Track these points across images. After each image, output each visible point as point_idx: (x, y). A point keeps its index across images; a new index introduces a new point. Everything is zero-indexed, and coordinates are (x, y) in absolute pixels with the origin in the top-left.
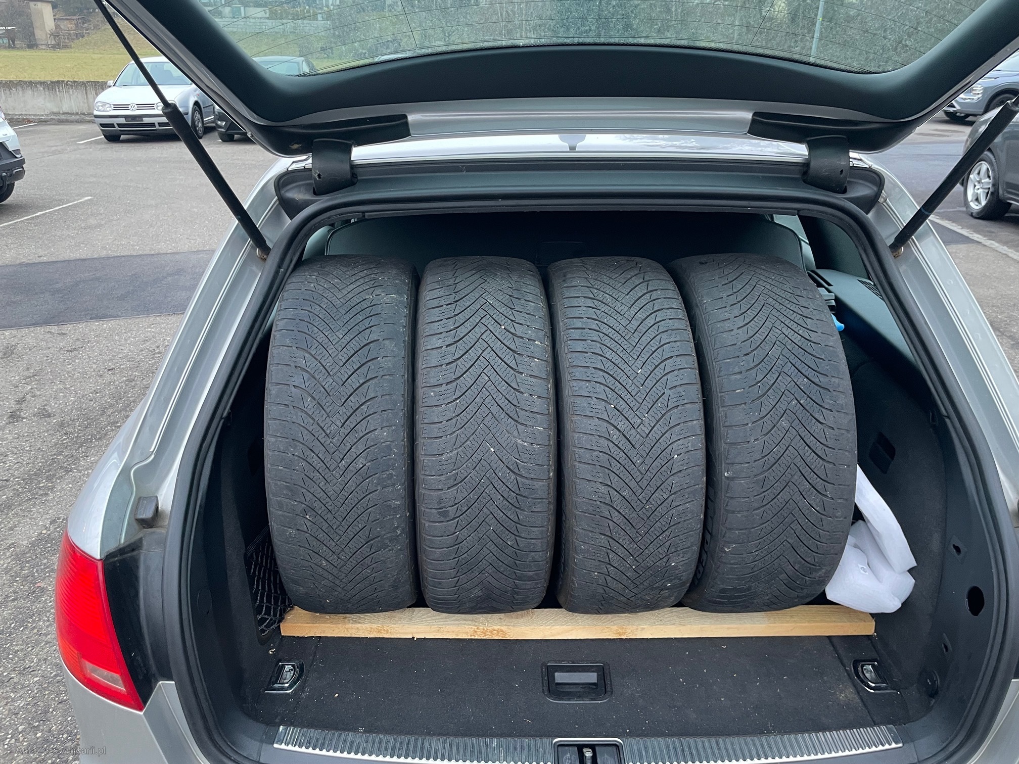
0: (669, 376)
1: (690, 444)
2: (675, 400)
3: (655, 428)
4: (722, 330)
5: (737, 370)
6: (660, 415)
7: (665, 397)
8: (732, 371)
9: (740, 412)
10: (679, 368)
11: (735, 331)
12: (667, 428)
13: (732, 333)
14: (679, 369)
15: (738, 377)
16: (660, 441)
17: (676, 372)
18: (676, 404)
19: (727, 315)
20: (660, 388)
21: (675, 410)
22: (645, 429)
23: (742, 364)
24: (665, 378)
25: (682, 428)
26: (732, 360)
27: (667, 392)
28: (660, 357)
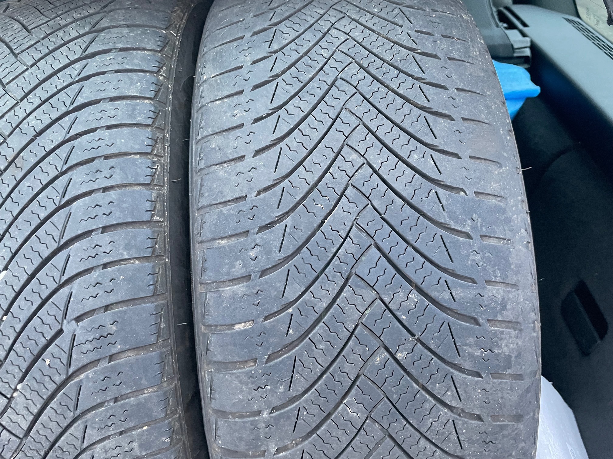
0: (75, 285)
1: (135, 445)
2: (89, 346)
3: (43, 417)
4: (219, 157)
5: (238, 270)
6: (52, 387)
7: (64, 341)
8: (228, 273)
9: (241, 382)
10: (105, 260)
11: (250, 161)
12: (70, 416)
13: (240, 166)
14: (105, 266)
15: (239, 288)
16: (59, 443)
17: (94, 275)
18: (92, 356)
19: (240, 116)
20: (49, 320)
21: (90, 373)
22: (20, 419)
23: (252, 254)
24: (65, 291)
25: (111, 412)
26: (233, 241)
27: (69, 327)
28: (56, 234)
